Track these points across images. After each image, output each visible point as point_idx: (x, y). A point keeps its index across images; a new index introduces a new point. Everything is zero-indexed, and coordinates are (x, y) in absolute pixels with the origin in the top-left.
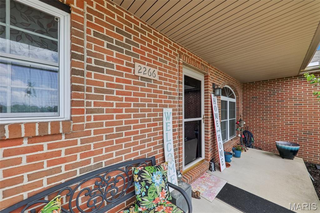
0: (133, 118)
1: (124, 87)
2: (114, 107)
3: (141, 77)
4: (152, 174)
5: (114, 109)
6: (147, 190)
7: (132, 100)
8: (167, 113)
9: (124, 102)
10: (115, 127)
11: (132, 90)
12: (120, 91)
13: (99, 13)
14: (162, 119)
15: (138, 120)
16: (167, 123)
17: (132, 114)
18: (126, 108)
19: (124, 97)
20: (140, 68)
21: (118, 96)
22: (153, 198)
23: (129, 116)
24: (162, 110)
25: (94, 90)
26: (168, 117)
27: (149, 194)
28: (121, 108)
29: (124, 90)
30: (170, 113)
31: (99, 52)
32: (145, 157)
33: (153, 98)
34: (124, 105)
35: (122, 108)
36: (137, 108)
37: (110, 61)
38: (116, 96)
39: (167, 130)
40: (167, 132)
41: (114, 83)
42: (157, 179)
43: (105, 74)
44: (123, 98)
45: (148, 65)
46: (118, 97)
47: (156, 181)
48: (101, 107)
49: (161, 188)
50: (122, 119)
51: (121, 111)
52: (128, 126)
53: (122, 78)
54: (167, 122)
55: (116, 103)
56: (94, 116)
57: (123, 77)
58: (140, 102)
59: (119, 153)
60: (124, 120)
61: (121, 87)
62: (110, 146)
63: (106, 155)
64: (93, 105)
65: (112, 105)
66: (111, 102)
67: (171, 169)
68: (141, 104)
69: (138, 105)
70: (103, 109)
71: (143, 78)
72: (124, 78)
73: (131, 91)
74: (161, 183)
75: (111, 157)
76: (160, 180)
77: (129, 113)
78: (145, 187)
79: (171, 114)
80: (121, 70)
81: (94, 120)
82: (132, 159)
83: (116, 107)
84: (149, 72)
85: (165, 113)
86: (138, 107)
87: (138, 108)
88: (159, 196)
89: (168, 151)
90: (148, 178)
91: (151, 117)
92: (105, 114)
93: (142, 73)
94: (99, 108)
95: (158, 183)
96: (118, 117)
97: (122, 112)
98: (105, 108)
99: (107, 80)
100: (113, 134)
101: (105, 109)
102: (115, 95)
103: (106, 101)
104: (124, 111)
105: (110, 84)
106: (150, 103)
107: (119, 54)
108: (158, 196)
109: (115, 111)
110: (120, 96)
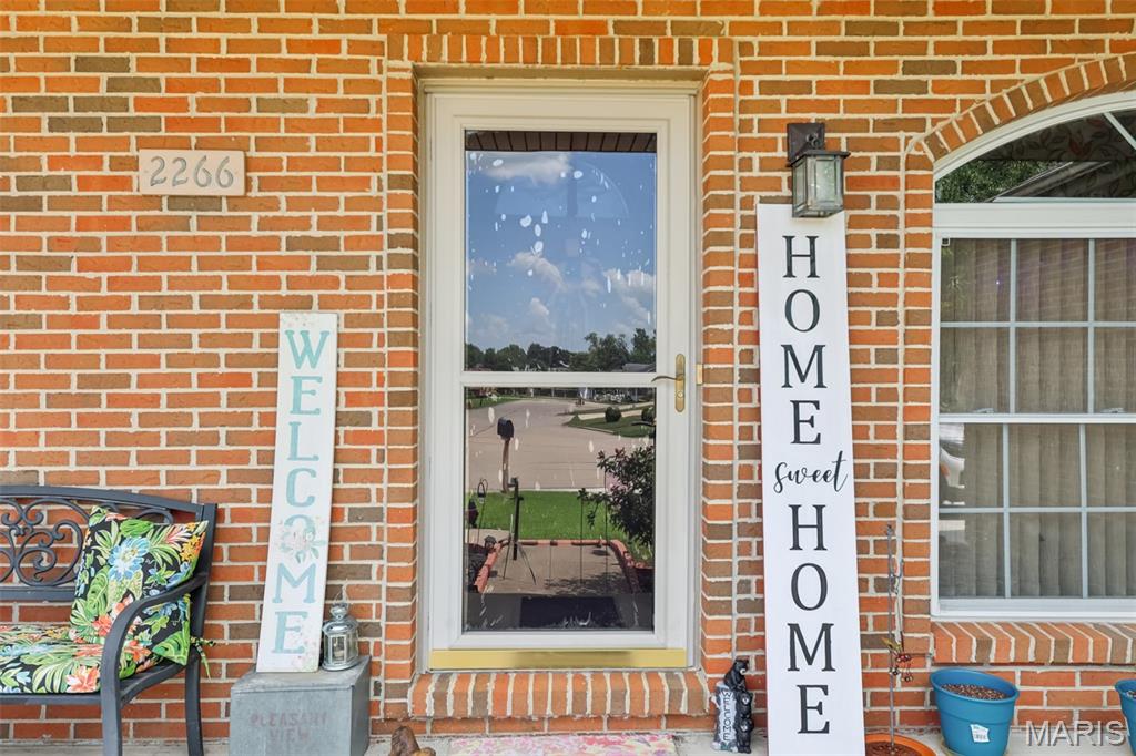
0: (139, 347)
1: (104, 243)
2: (73, 311)
3: (172, 198)
4: (123, 539)
5: (70, 315)
6: (91, 579)
7: (134, 283)
8: (305, 334)
9: (104, 292)
10: (74, 373)
11: (131, 250)
12: (88, 258)
13: (26, 38)
14: (273, 361)
15: (158, 357)
16: (298, 381)
17: (135, 333)
18: (111, 313)
19: (104, 276)
20: (157, 164)
21: (82, 274)
22: (93, 611)
23: (125, 341)
24: (275, 321)
25: (17, 262)
26: (307, 349)
27: (89, 594)
28: (93, 313)
29: (104, 253)
30: (325, 334)
31: (28, 151)
32: (186, 497)
33: (229, 273)
34: (104, 303)
35: (97, 313)
36: (154, 312)
37: (59, 170)
38: (77, 274)
39: (297, 409)
40: (296, 418)
41: (73, 233)
42: (124, 558)
43: (45, 213)
44: (99, 279)
45: (202, 145)
46: (84, 278)
47: (116, 563)
48: (33, 312)
49: (124, 592)
50: (98, 348)
51: (93, 323)
52: (119, 375)
53: (98, 213)
54: (298, 373)
55: (78, 298)
56: (16, 335)
57: (101, 210)
58: (165, 292)
59: (86, 458)
60: (103, 352)
61: (94, 244)
62: (59, 429)
63: (47, 453)
64: (13, 304)
65: (65, 303)
66: (63, 294)
67: (295, 584)
68: (170, 296)
69: (160, 303)
70: (40, 316)
71: (177, 200)
72: (105, 213)
73: (130, 253)
74: (128, 575)
75: (63, 464)
76: (133, 564)
77: (124, 331)
78: (89, 570)
79: (332, 340)
80: (95, 190)
81: (16, 348)
82: (136, 489)
83: (78, 310)
84: (222, 173)
85: (290, 333)
86: (156, 307)
87: (159, 312)
88: (109, 613)
89: (291, 500)
90: (105, 548)
91: (217, 347)
92: (44, 331)
93: (169, 181)
94: (29, 312)
95: (121, 571)
96: (83, 342)
97: (97, 327)
98: (44, 313)
99: (48, 230)
100: (68, 394)
101: (44, 317)
102: (74, 272)
103: (49, 293)
104: (103, 321)
105: (59, 239)
106: (215, 292)
107: (86, 137)
108: (108, 610)
109: (75, 322)
110: (91, 275)
